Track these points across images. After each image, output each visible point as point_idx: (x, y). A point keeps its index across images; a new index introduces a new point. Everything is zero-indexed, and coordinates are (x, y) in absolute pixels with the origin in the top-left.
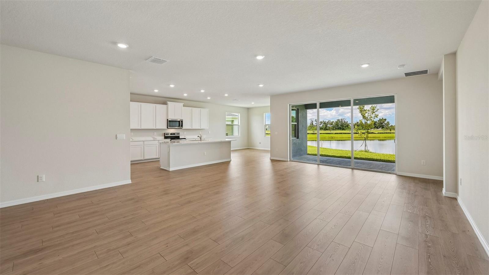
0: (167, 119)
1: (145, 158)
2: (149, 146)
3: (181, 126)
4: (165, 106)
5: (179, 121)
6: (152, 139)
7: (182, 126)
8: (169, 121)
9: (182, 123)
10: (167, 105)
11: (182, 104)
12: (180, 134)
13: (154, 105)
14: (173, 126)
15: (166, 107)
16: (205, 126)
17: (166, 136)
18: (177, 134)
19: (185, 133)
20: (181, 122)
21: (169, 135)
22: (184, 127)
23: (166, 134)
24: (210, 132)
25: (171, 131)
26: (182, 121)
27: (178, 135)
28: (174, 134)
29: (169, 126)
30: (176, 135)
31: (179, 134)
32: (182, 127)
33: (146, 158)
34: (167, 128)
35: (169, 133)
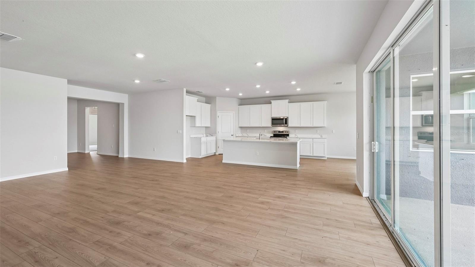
3: (285, 124)
4: (269, 105)
5: (283, 119)
8: (273, 119)
11: (287, 101)
14: (277, 124)
22: (290, 125)
23: (274, 132)
26: (286, 119)
28: (283, 132)
31: (287, 132)
34: (272, 126)
35: (278, 131)
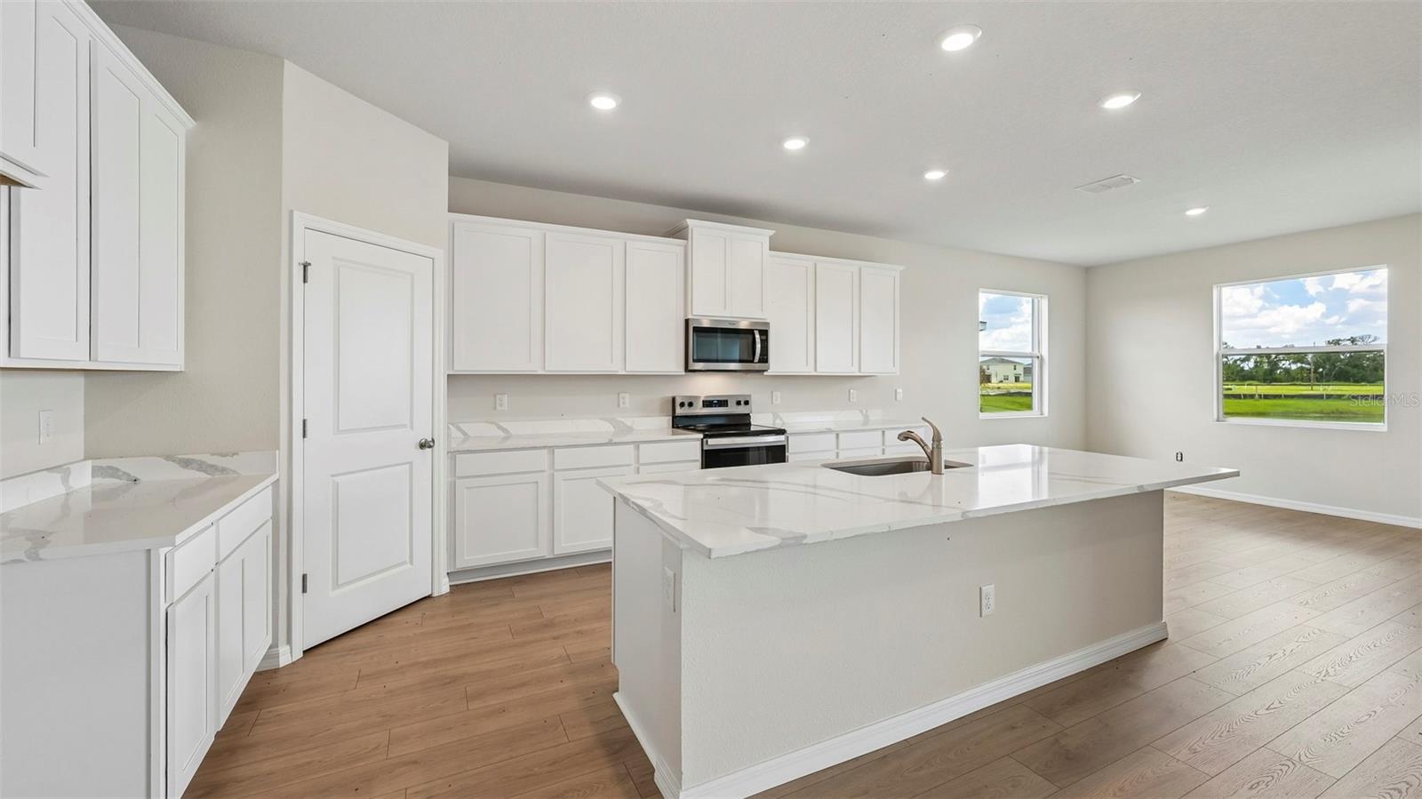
0: (687, 321)
1: (558, 552)
2: (575, 474)
3: (760, 361)
4: (674, 245)
5: (750, 332)
6: (602, 428)
7: (764, 359)
8: (697, 330)
9: (765, 343)
10: (685, 238)
11: (764, 237)
12: (752, 402)
13: (617, 239)
14: (717, 361)
15: (680, 250)
16: (878, 359)
17: (679, 411)
18: (739, 403)
19: (778, 394)
20: (757, 336)
21: (699, 410)
22: (776, 365)
23: (682, 405)
24: (900, 391)
25: (709, 385)
26: (764, 333)
27: (742, 410)
28: (723, 403)
29: (694, 361)
30: (732, 409)
31: (747, 403)
32: (761, 366)
33: (564, 547)
34: (687, 369)
35: (697, 398)
